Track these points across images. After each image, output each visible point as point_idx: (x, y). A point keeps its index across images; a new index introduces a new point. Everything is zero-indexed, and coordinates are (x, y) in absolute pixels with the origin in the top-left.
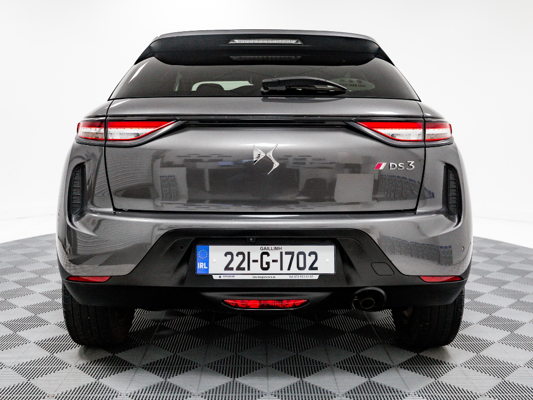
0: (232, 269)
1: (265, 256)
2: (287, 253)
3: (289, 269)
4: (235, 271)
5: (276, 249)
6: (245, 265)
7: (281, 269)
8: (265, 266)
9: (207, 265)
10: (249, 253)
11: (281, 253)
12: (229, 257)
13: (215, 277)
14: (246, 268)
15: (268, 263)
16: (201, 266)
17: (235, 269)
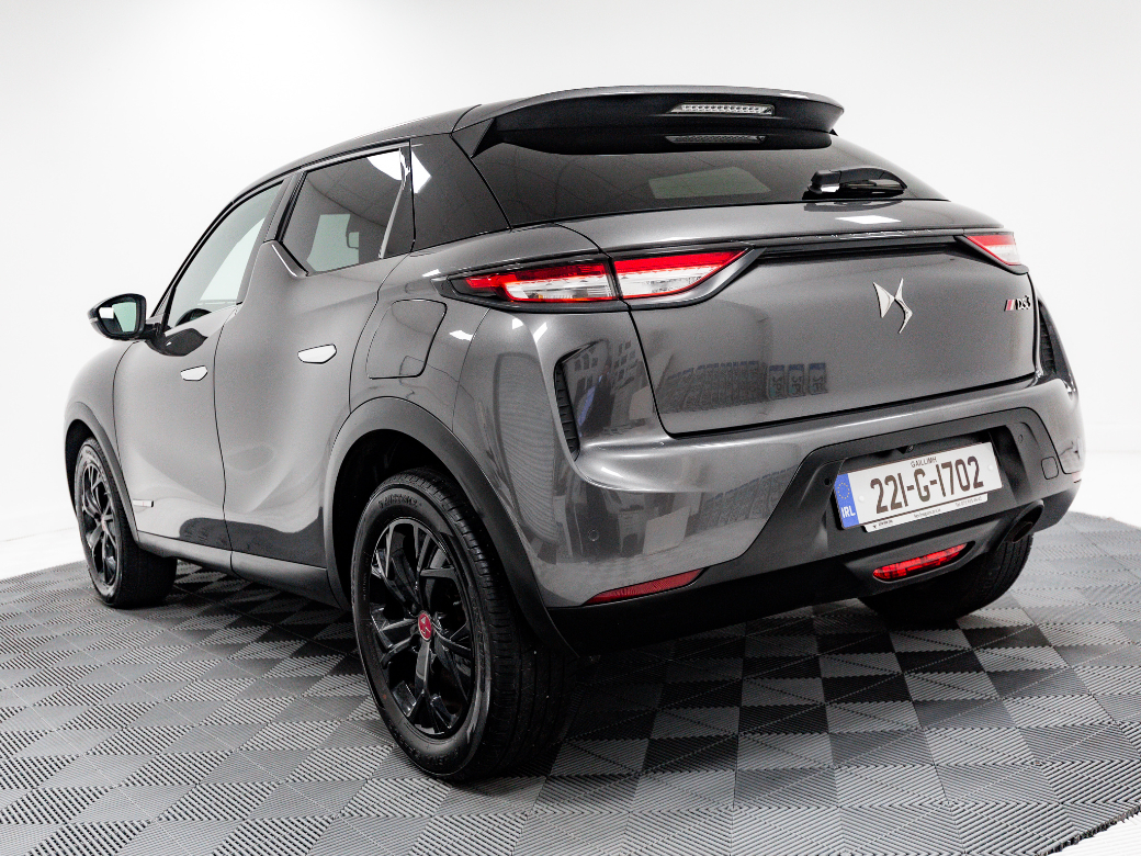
0: (885, 509)
1: (920, 476)
2: (944, 466)
3: (952, 493)
4: (890, 512)
5: (930, 461)
6: (899, 498)
7: (944, 494)
8: (924, 494)
9: (854, 510)
10: (899, 475)
11: (937, 466)
12: (877, 487)
13: (869, 528)
14: (903, 504)
15: (926, 488)
16: (845, 512)
17: (889, 508)
